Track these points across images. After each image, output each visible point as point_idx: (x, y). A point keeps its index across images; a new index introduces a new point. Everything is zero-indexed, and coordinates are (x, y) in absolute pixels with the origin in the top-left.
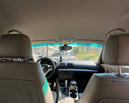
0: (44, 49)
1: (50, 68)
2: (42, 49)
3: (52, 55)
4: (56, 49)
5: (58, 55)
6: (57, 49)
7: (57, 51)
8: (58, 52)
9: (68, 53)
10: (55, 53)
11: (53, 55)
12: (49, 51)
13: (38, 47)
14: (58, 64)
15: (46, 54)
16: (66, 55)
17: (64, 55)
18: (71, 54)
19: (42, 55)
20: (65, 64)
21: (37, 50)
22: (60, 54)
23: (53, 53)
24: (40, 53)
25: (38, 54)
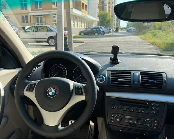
3: (80, 34)
5: (96, 34)
7: (93, 22)
8: (95, 25)
9: (122, 29)
10: (89, 27)
11: (82, 34)
12: (72, 22)
14: (106, 72)
15: (67, 32)
16: (117, 34)
17: (110, 34)
18: (127, 31)
19: (57, 34)
20: (130, 74)
21: (44, 19)
22: (100, 30)
23: (83, 27)
24: (52, 29)
25: (48, 31)
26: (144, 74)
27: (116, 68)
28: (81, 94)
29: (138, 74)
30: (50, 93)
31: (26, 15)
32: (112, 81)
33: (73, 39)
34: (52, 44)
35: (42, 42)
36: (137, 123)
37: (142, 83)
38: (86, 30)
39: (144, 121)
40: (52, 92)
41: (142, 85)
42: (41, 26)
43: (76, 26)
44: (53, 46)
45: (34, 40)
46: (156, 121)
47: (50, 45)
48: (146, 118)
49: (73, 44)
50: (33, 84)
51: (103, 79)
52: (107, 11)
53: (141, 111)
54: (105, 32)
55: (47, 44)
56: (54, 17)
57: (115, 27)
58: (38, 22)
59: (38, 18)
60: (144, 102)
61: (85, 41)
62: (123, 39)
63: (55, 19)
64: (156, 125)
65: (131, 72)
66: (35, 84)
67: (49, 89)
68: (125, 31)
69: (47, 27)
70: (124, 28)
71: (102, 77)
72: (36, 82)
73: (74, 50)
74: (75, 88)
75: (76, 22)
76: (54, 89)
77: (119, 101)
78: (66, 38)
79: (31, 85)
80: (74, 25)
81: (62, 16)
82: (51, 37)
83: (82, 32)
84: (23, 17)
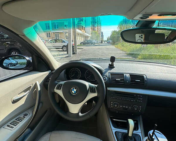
0: (70, 34)
1: (92, 90)
2: (67, 34)
3: (81, 44)
4: (87, 35)
5: (90, 44)
6: (89, 35)
8: (89, 39)
10: (86, 40)
11: (82, 44)
13: (62, 32)
14: (107, 74)
15: (73, 43)
16: (102, 44)
17: (98, 44)
18: (108, 43)
19: (68, 44)
20: (124, 75)
21: (60, 35)
22: (92, 41)
23: (82, 40)
24: (65, 41)
25: (62, 42)
26: (132, 76)
27: (113, 71)
28: (95, 92)
29: (128, 75)
30: (73, 92)
31: (49, 32)
32: (111, 80)
33: (77, 47)
34: (65, 50)
35: (59, 49)
36: (128, 108)
37: (131, 82)
38: (84, 42)
39: (132, 106)
40: (74, 91)
41: (131, 83)
42: (58, 40)
43: (78, 40)
44: (66, 51)
45: (55, 47)
46: (140, 107)
47: (63, 51)
48: (134, 105)
49: (77, 50)
50: (60, 85)
51: (106, 79)
52: (96, 31)
53: (131, 100)
54: (95, 43)
55: (62, 50)
56: (66, 34)
57: (101, 40)
58: (56, 37)
59: (56, 35)
60: (132, 94)
61: (84, 48)
62: (105, 47)
63: (66, 35)
64: (140, 109)
65: (123, 74)
66: (62, 84)
67: (72, 89)
68: (106, 43)
69: (62, 40)
70: (106, 41)
71: (105, 78)
72: (63, 83)
73: (78, 53)
74: (90, 88)
75: (78, 37)
76: (75, 89)
77: (116, 93)
78: (73, 47)
79: (59, 85)
80: (77, 38)
81: (71, 33)
82: (64, 46)
83: (82, 43)
84: (47, 33)
